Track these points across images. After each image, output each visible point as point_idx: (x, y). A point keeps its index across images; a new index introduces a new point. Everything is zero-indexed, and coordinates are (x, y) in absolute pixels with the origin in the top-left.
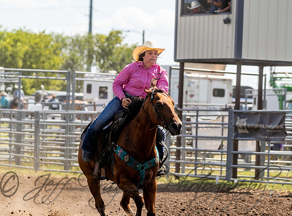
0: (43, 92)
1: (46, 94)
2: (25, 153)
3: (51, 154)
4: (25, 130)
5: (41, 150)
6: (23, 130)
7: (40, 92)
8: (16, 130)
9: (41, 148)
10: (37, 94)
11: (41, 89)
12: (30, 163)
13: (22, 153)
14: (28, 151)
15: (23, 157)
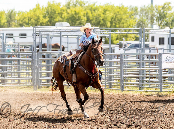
0: (124, 42)
1: (126, 43)
2: (115, 80)
3: (131, 80)
4: (114, 66)
5: (125, 78)
6: (113, 66)
7: (122, 42)
8: (108, 66)
9: (125, 77)
10: (120, 43)
11: (122, 40)
12: (118, 86)
13: (112, 80)
14: (116, 79)
15: (113, 83)
